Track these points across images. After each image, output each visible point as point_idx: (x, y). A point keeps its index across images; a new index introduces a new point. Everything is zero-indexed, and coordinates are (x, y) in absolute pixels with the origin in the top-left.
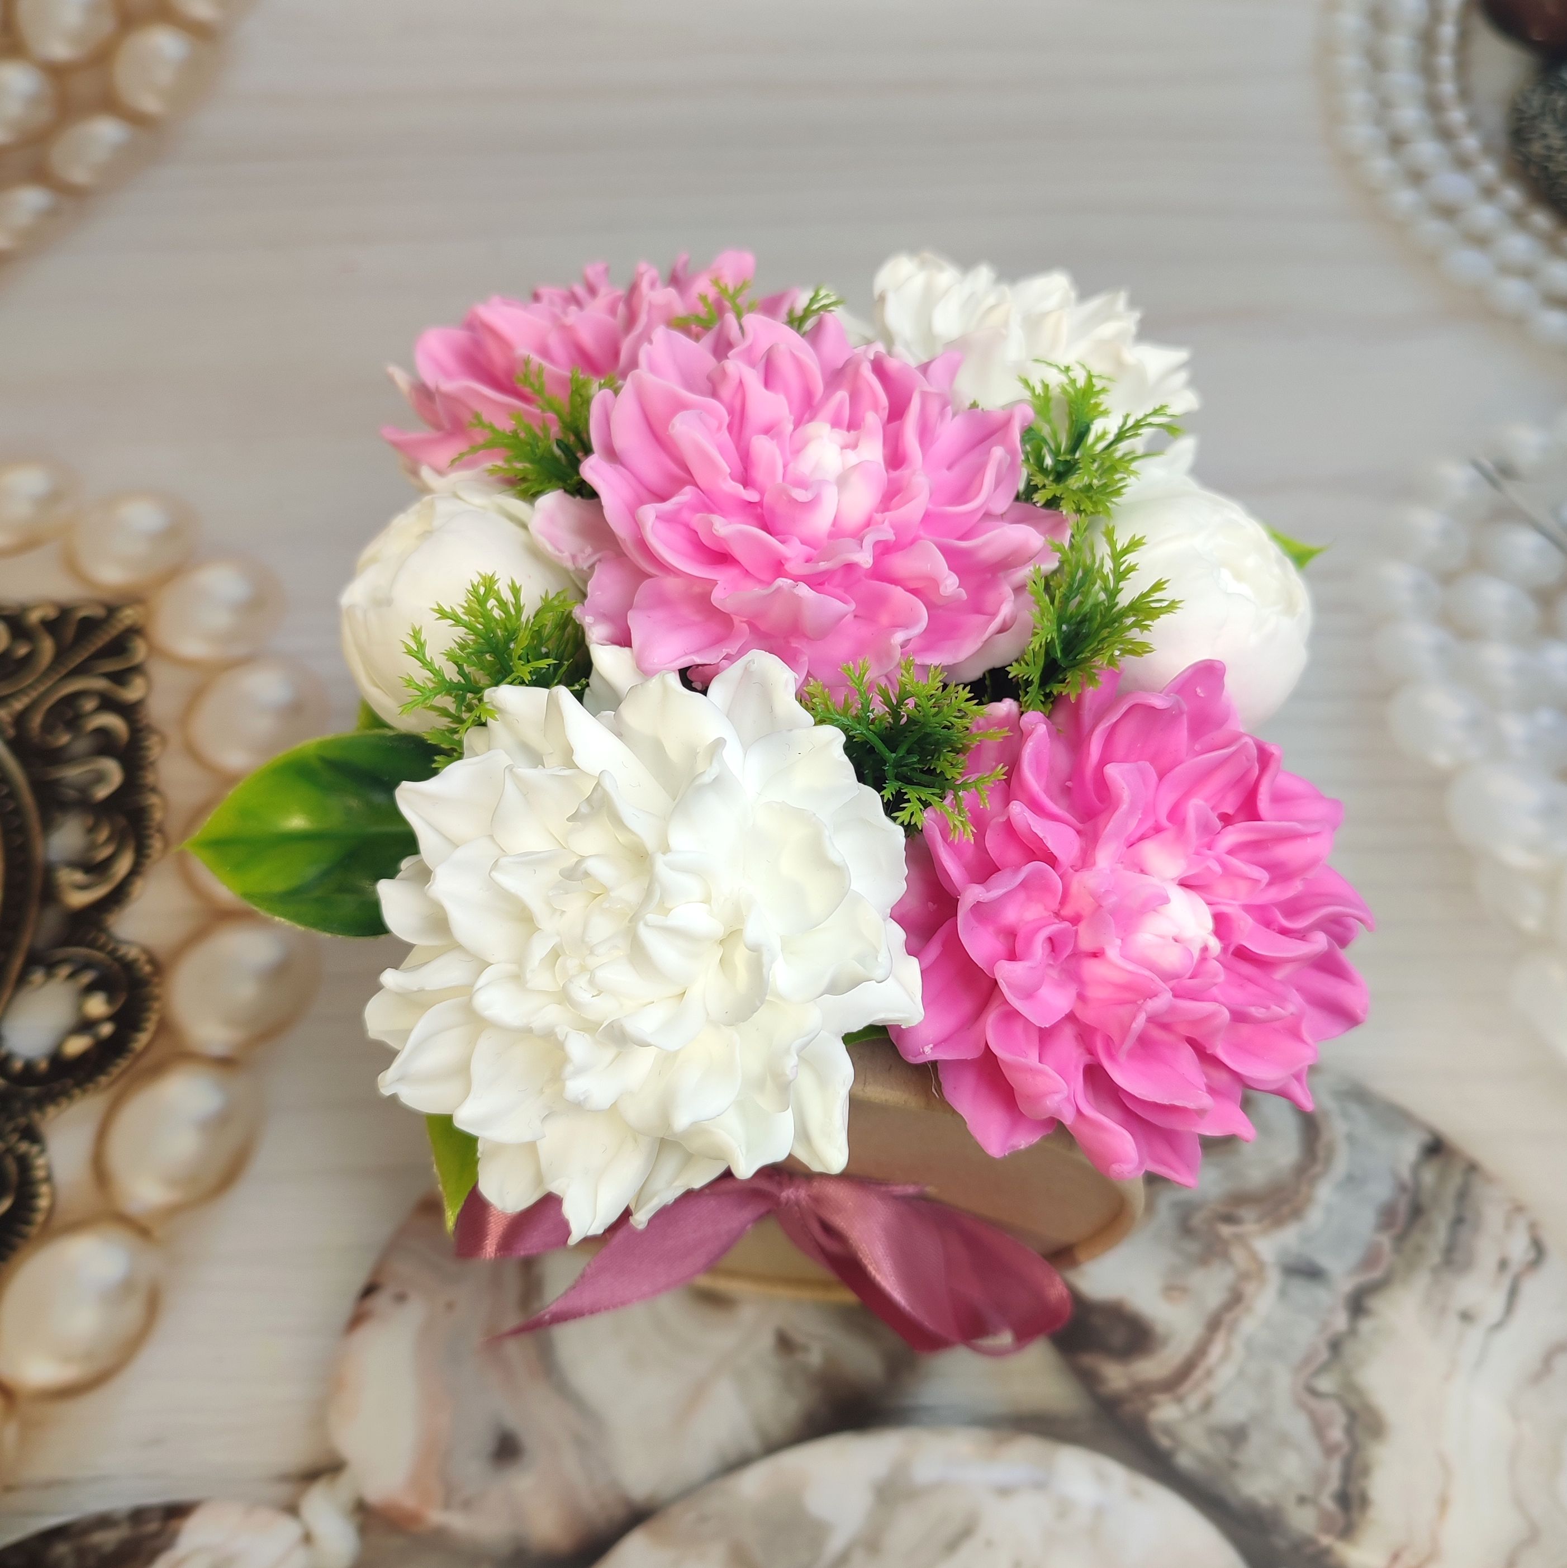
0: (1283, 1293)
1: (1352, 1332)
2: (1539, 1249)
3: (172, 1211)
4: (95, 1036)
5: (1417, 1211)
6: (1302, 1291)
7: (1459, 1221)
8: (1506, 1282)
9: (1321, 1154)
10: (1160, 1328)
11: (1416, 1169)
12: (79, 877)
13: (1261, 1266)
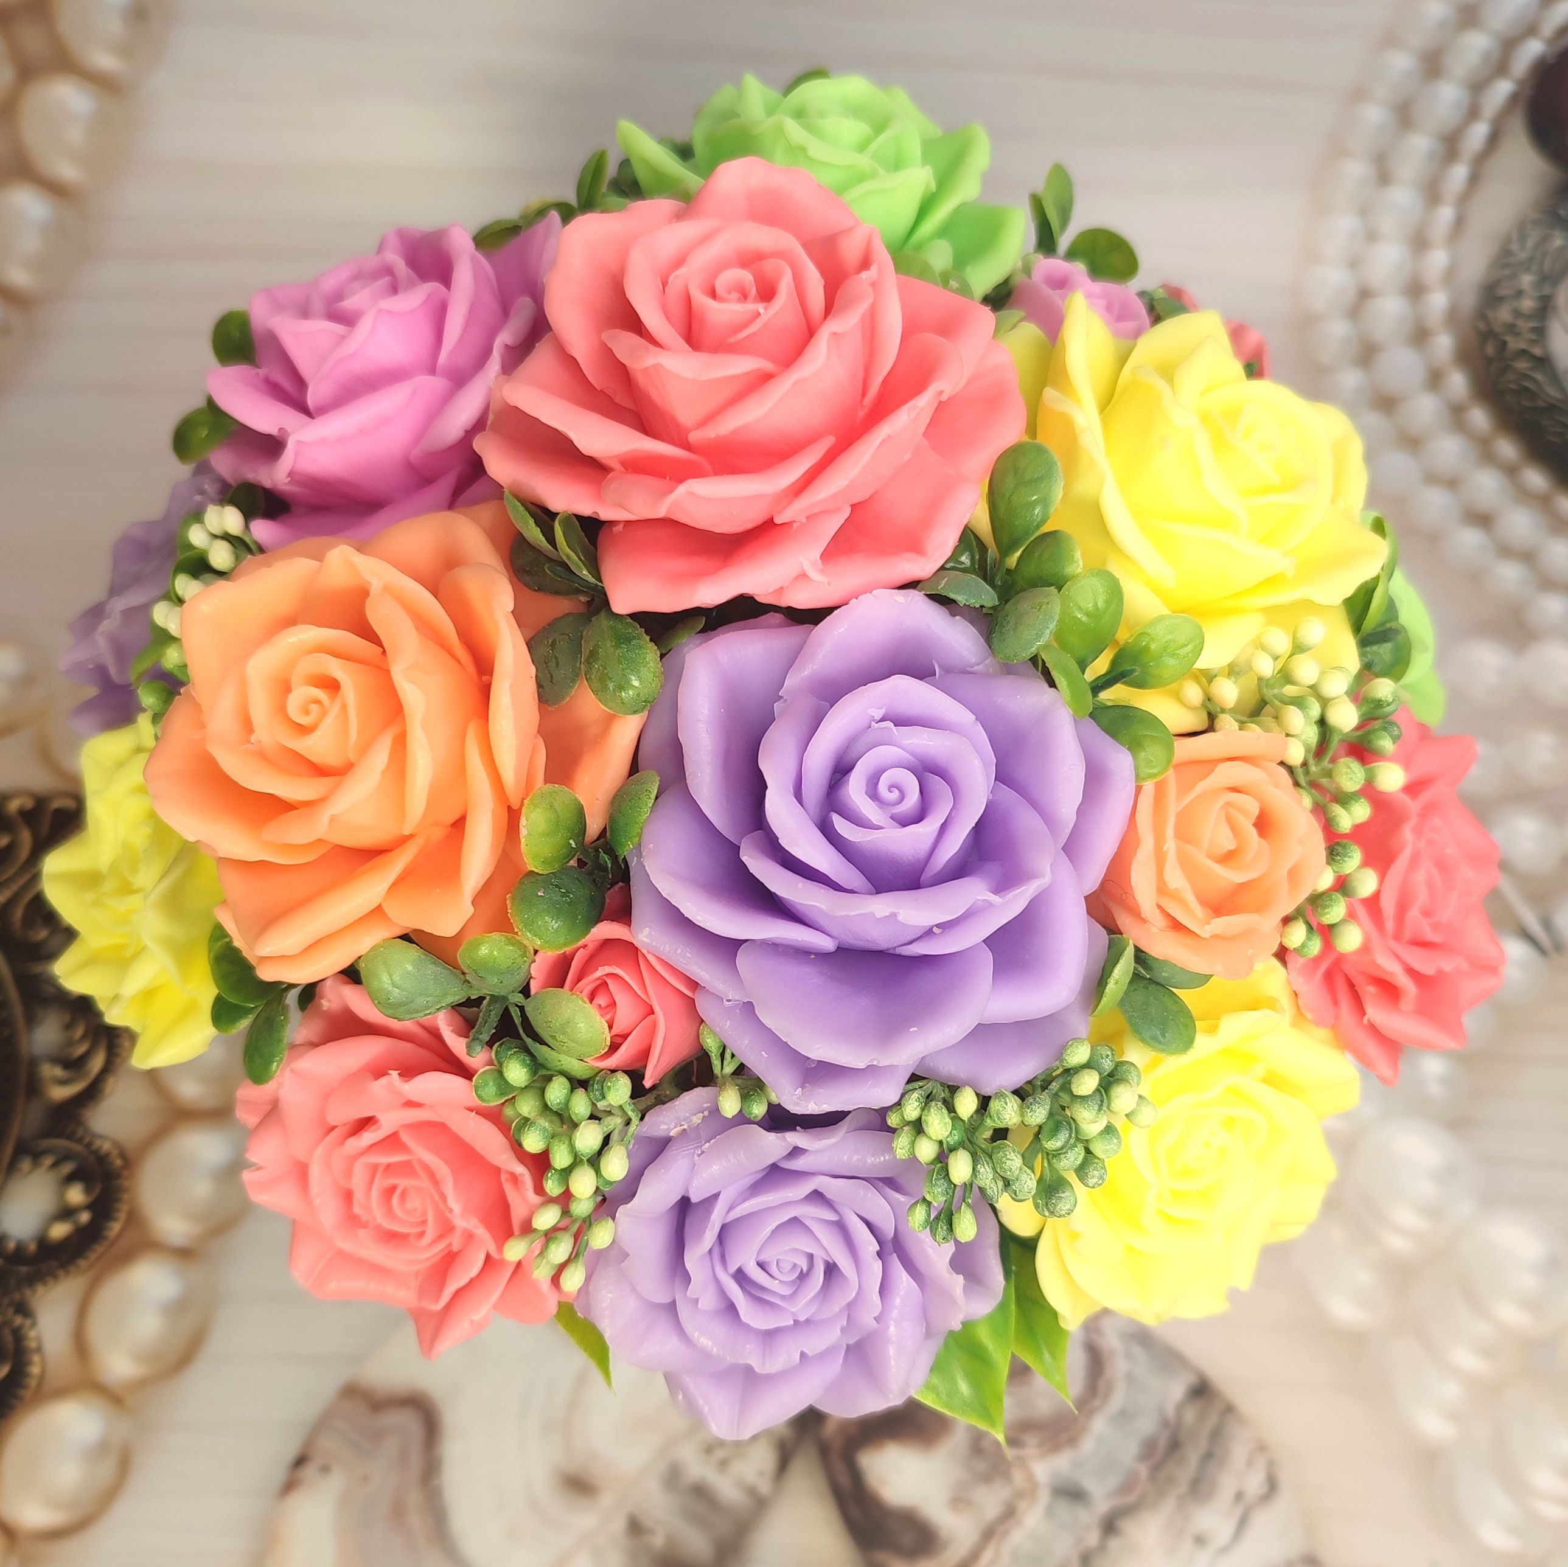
0: (1050, 1511)
1: (1102, 1548)
2: (1272, 1485)
3: (141, 1384)
4: (76, 1223)
5: (1175, 1446)
6: (1064, 1510)
7: (1208, 1457)
8: (1238, 1512)
9: (1102, 1387)
10: (944, 1533)
11: (1180, 1407)
12: (58, 1072)
13: (1034, 1485)
